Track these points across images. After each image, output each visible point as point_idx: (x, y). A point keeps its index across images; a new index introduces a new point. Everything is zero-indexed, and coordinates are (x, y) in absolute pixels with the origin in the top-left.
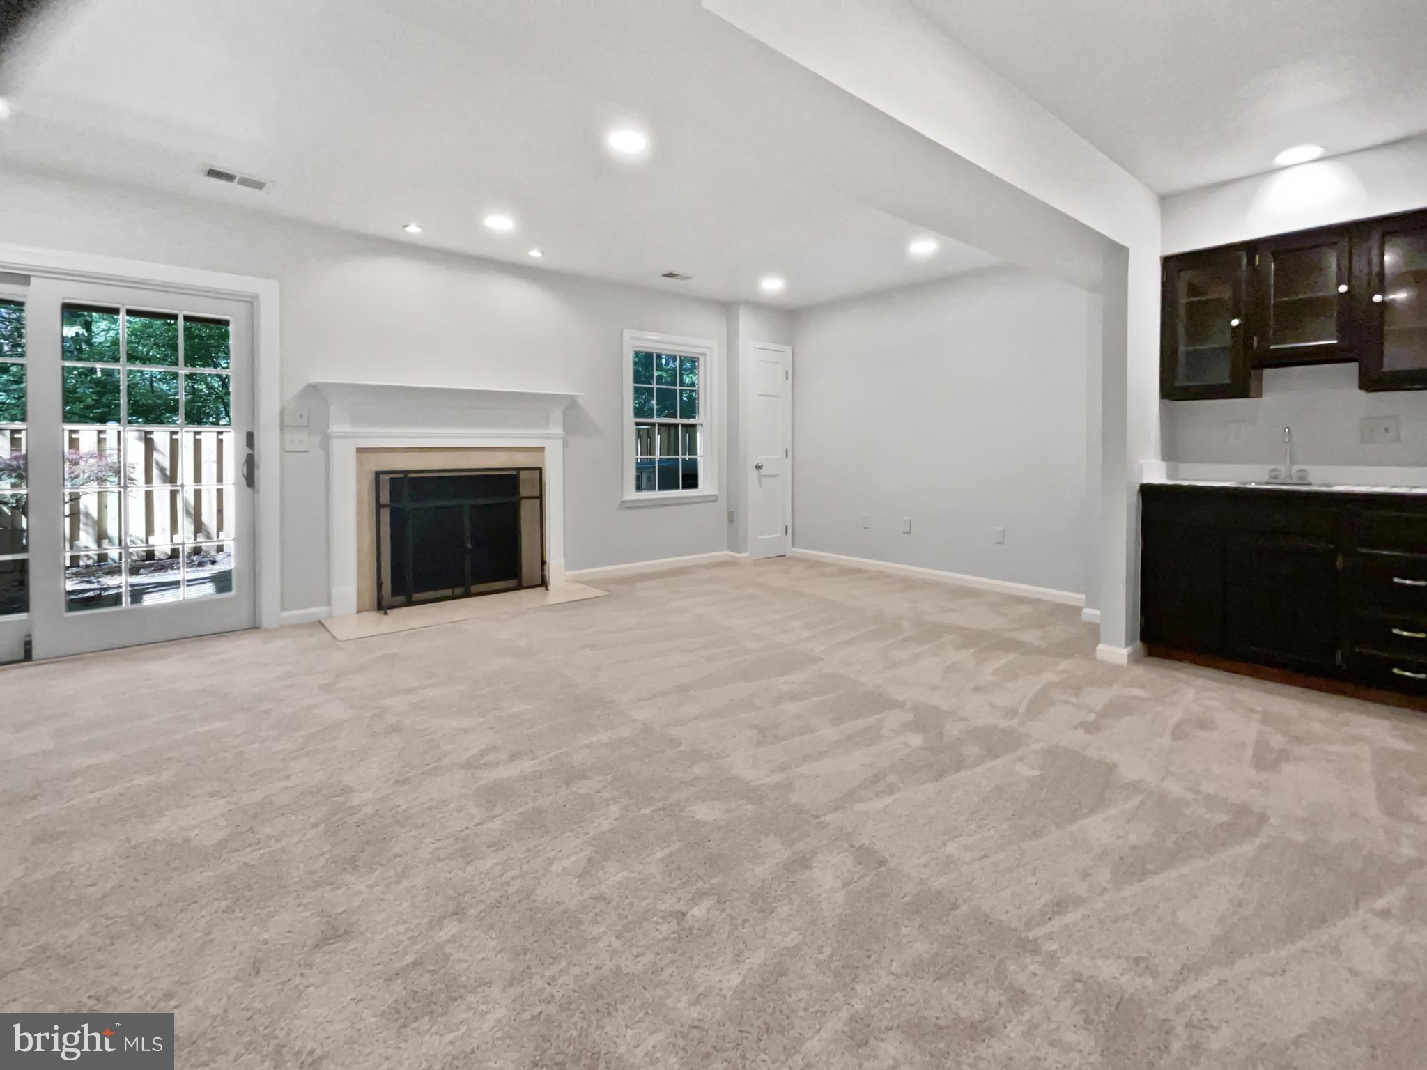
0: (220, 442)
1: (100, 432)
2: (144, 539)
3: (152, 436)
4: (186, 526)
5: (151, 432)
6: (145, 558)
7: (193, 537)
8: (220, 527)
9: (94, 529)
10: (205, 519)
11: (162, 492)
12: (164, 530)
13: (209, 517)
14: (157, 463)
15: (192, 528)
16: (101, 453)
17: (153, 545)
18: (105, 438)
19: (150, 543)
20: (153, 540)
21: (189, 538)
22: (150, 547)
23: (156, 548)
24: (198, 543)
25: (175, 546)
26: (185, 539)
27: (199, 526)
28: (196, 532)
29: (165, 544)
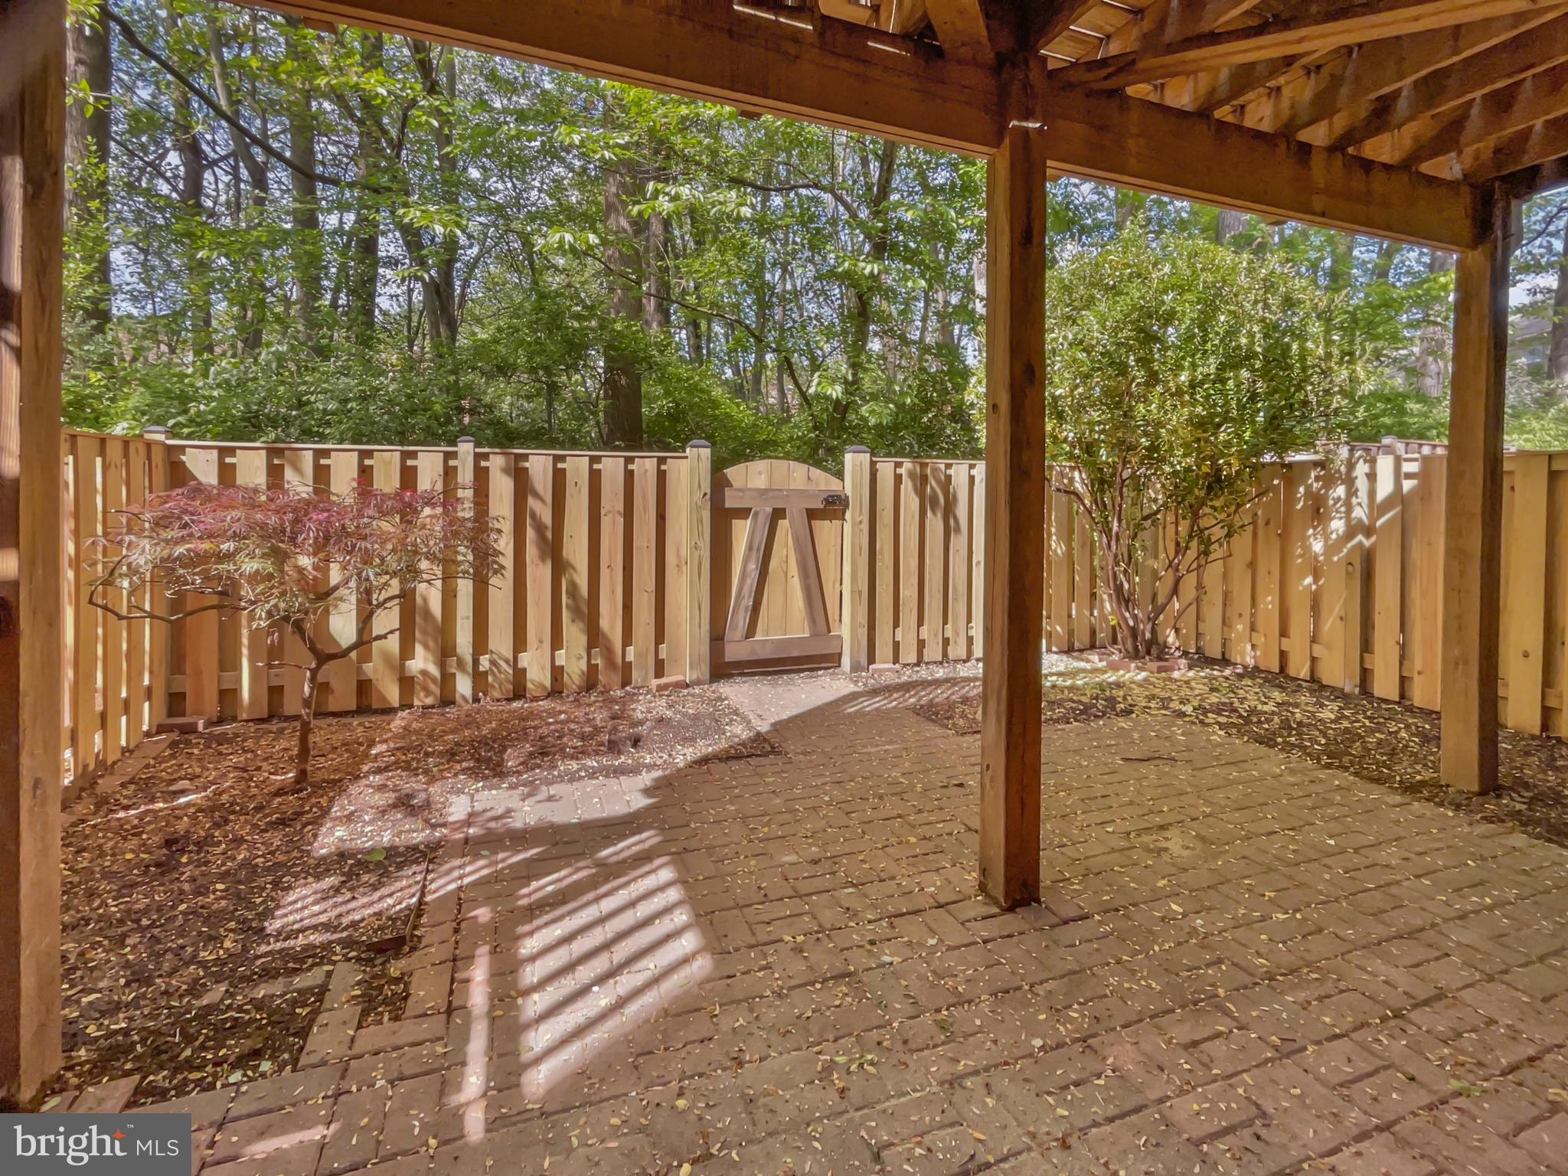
0: (629, 475)
1: (448, 456)
2: (511, 658)
3: (527, 465)
4: (574, 634)
5: (525, 457)
6: (511, 696)
7: (585, 655)
8: (627, 640)
9: (436, 641)
10: (604, 623)
11: (539, 574)
12: (541, 642)
13: (610, 621)
14: (533, 516)
15: (583, 640)
16: (448, 497)
17: (525, 670)
18: (456, 468)
19: (520, 665)
20: (525, 659)
21: (579, 658)
22: (520, 674)
23: (529, 676)
24: (592, 669)
25: (557, 672)
26: (574, 660)
27: (595, 637)
28: (590, 647)
29: (543, 669)
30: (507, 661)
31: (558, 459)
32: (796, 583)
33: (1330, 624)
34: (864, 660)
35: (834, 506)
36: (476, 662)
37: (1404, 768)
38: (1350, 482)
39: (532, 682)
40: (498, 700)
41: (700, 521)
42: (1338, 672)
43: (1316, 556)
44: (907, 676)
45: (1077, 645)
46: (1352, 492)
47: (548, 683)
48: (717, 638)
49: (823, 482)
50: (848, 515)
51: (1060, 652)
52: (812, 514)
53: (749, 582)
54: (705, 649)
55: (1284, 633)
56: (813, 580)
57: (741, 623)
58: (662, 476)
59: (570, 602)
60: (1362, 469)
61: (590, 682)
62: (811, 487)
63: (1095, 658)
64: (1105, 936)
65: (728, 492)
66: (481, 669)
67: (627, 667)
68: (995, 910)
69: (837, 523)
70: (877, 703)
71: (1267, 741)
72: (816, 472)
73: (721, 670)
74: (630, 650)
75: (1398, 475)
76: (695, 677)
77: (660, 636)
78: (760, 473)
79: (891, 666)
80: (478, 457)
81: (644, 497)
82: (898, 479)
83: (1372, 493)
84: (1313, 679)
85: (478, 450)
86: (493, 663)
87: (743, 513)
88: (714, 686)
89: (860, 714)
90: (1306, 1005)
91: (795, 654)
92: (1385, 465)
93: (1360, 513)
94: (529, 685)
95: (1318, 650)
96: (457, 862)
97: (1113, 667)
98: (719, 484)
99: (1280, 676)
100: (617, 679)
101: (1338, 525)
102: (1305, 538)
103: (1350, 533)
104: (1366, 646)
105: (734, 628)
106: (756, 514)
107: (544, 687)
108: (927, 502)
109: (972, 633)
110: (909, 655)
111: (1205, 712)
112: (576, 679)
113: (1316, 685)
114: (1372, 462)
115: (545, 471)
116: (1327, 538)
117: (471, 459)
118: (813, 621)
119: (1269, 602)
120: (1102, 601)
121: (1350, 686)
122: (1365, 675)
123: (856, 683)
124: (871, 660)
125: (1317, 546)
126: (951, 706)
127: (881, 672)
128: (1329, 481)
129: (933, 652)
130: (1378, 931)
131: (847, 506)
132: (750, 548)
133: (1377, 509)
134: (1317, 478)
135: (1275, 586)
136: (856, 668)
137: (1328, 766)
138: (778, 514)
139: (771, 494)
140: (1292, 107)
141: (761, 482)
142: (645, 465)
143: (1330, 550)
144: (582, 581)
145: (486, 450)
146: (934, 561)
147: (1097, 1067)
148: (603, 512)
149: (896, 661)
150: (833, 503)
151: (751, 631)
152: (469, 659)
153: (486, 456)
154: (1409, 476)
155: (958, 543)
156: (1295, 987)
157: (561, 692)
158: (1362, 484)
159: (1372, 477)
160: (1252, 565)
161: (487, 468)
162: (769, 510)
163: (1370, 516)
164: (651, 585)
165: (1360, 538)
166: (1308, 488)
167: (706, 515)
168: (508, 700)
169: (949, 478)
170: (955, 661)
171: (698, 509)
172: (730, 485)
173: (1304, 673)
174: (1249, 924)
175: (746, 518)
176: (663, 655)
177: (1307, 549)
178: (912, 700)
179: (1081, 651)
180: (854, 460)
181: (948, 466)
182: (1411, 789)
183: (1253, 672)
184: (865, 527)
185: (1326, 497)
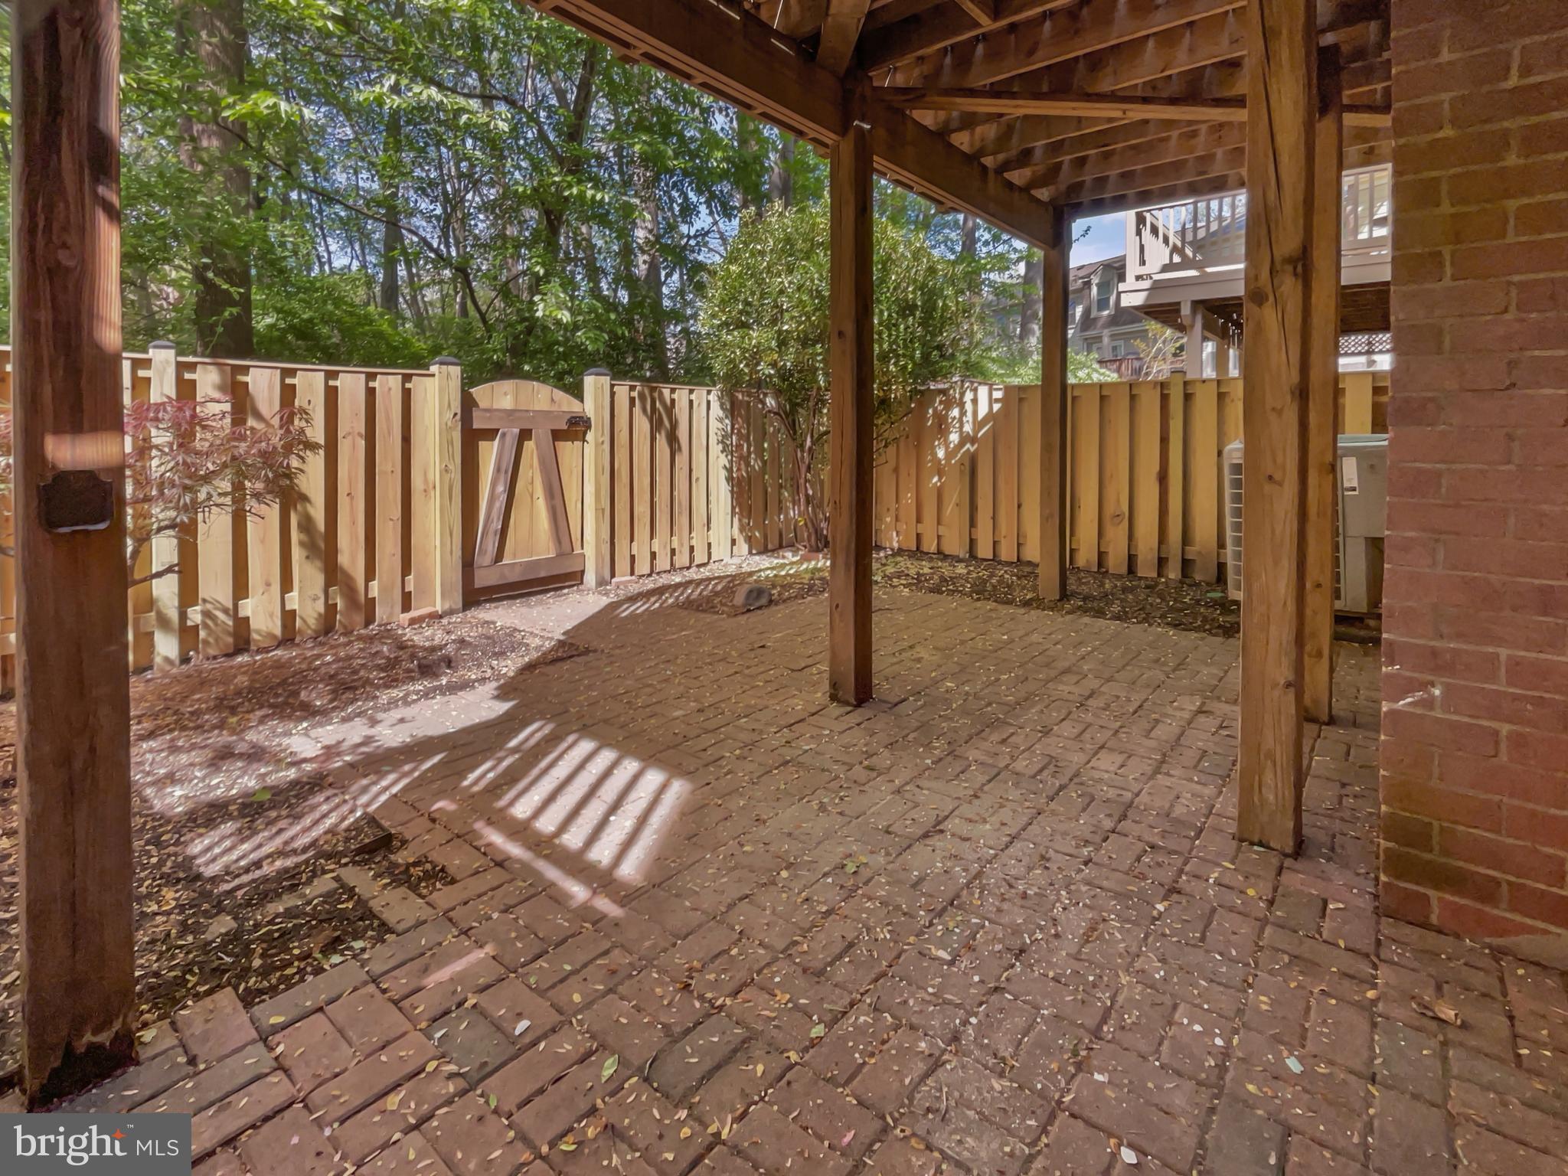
0: (371, 393)
1: (139, 364)
2: (230, 605)
3: (247, 379)
4: (308, 575)
5: (243, 370)
6: (232, 650)
7: (322, 595)
8: (370, 574)
10: (343, 559)
12: (268, 584)
13: (350, 555)
15: (319, 579)
17: (248, 618)
18: (149, 380)
19: (242, 614)
20: (247, 607)
21: (315, 599)
22: (242, 625)
23: (253, 625)
24: (331, 609)
25: (289, 617)
26: (309, 602)
27: (333, 573)
28: (328, 584)
29: (271, 615)
30: (225, 611)
31: (287, 373)
32: (541, 505)
33: (949, 509)
34: (607, 574)
35: (576, 428)
36: (183, 616)
37: (1019, 595)
38: (962, 405)
39: (258, 632)
40: (215, 658)
41: (451, 443)
42: (955, 545)
43: (940, 460)
44: (649, 584)
45: (770, 547)
46: (963, 413)
47: (278, 631)
48: (468, 565)
49: (567, 404)
50: (590, 436)
51: (759, 553)
52: (557, 435)
53: (497, 505)
54: (457, 576)
55: (919, 520)
56: (558, 501)
57: (490, 548)
58: (407, 394)
59: (303, 537)
60: (969, 396)
61: (327, 624)
62: (555, 408)
63: (789, 554)
64: (922, 707)
65: (475, 413)
66: (189, 623)
67: (371, 603)
68: (849, 708)
69: (578, 444)
70: (640, 607)
71: (936, 590)
72: (559, 394)
73: (473, 596)
74: (374, 585)
75: (991, 401)
76: (447, 606)
77: (406, 568)
78: (506, 394)
79: (629, 578)
80: (181, 367)
81: (388, 419)
82: (632, 400)
83: (975, 413)
84: (939, 552)
85: (181, 359)
86: (206, 614)
87: (490, 434)
88: (469, 614)
89: (633, 616)
90: (1042, 711)
91: (543, 574)
92: (983, 391)
93: (968, 428)
94: (255, 636)
95: (942, 530)
96: (365, 782)
97: (804, 559)
98: (468, 404)
99: (918, 553)
100: (359, 618)
101: (954, 437)
102: (933, 448)
103: (962, 444)
104: (973, 524)
105: (482, 552)
106: (504, 435)
107: (274, 637)
108: (656, 425)
109: (694, 542)
110: (643, 567)
111: (890, 579)
112: (312, 622)
113: (941, 555)
114: (975, 390)
115: (271, 387)
116: (947, 447)
117: (171, 371)
118: (558, 540)
119: (909, 498)
120: (787, 508)
121: (963, 553)
122: (972, 542)
123: (607, 594)
124: (613, 575)
125: (941, 454)
126: (709, 599)
127: (625, 583)
128: (949, 404)
129: (663, 563)
130: (1053, 673)
131: (589, 427)
132: (498, 470)
133: (978, 425)
134: (941, 402)
135: (913, 485)
136: (601, 583)
137: (978, 599)
138: (525, 435)
139: (517, 414)
140: (982, 140)
141: (506, 403)
142: (389, 384)
143: (949, 455)
144: (318, 513)
145: (191, 359)
146: (663, 480)
147: (966, 763)
148: (340, 435)
149: (632, 573)
150: (576, 424)
151: (499, 556)
152: (173, 614)
153: (192, 367)
154: (997, 401)
155: (681, 460)
156: (1032, 707)
157: (293, 640)
158: (969, 407)
159: (975, 401)
160: (896, 470)
161: (194, 382)
162: (516, 431)
163: (974, 429)
164: (397, 513)
165: (968, 446)
166: (935, 410)
167: (457, 436)
168: (228, 655)
169: (673, 401)
170: (681, 569)
171: (449, 429)
172: (476, 405)
173: (933, 548)
174: (992, 684)
175: (493, 439)
176: (410, 587)
177: (934, 455)
178: (671, 601)
179: (773, 551)
180: (594, 384)
181: (673, 391)
182: (1027, 604)
183: (900, 552)
184: (607, 447)
185: (947, 415)
